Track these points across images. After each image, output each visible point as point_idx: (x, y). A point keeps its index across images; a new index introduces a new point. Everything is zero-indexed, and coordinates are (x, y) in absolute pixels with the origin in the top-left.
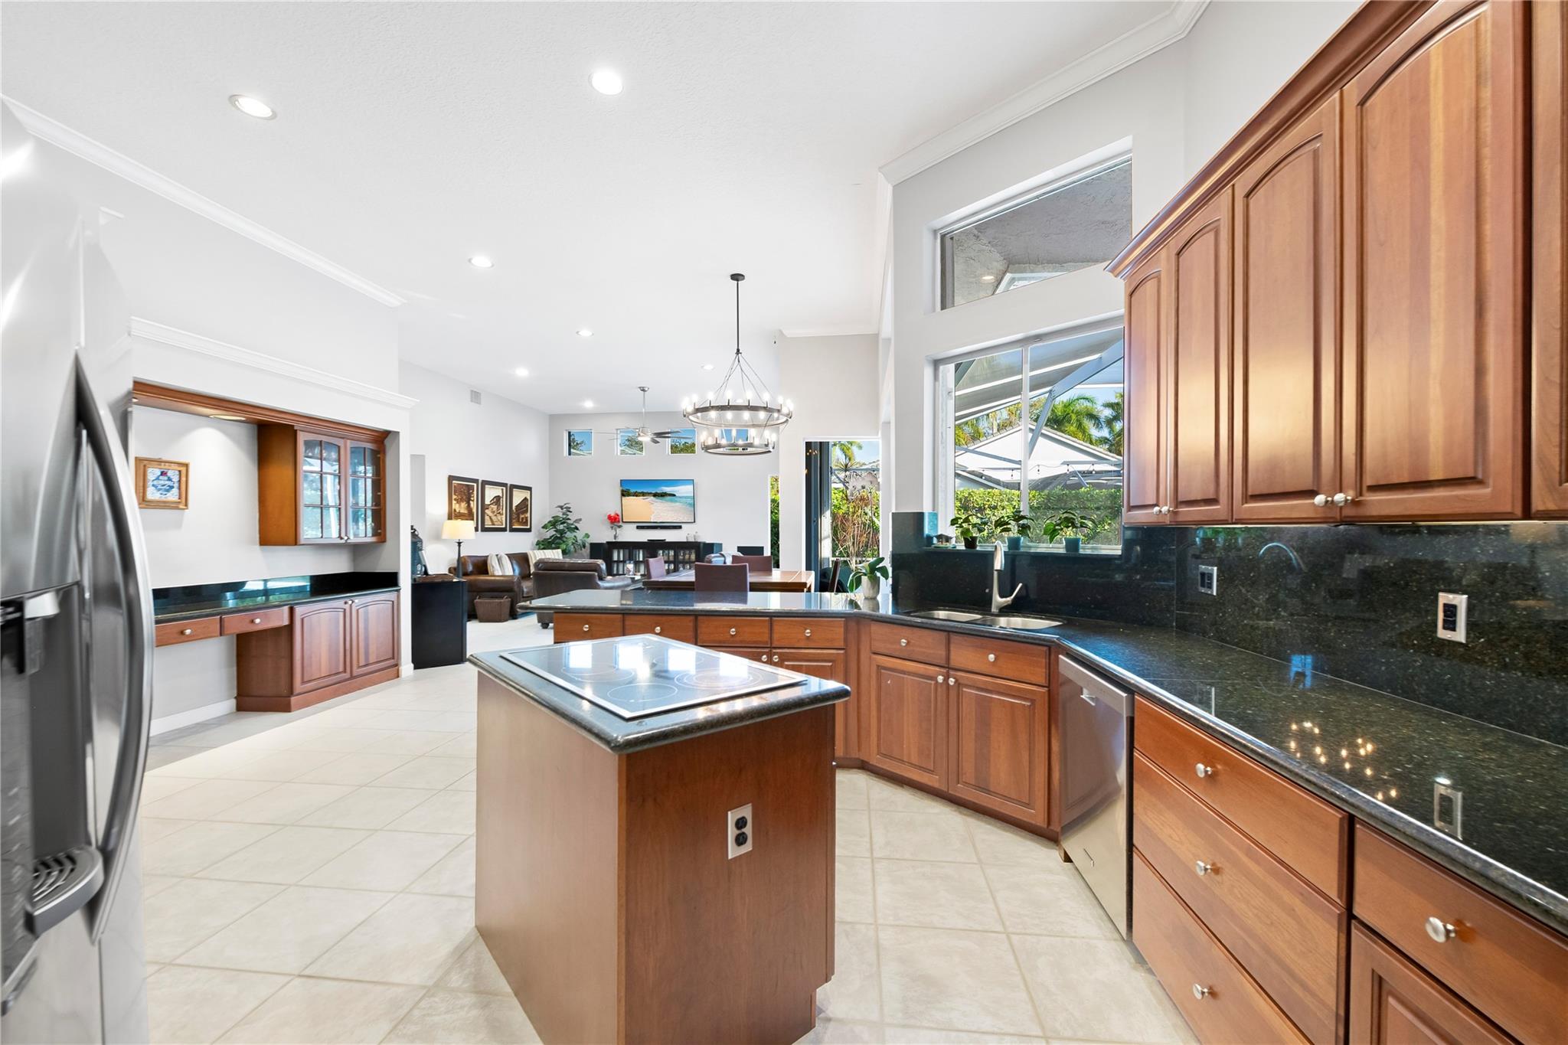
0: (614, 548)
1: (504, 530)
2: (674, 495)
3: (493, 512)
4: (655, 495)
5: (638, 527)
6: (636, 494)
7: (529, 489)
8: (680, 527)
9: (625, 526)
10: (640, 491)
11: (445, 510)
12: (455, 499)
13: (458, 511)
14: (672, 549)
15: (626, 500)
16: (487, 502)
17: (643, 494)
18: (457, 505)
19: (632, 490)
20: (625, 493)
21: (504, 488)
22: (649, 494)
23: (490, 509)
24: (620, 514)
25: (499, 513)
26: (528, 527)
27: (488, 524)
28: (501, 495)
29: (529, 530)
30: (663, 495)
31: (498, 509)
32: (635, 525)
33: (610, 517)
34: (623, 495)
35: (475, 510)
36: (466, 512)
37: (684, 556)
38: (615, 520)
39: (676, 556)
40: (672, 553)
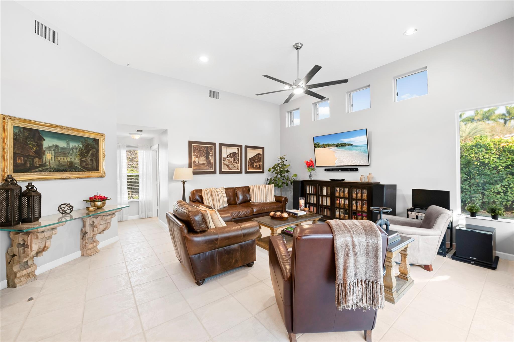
0: (308, 185)
1: (241, 172)
2: (351, 145)
3: (230, 162)
4: (337, 146)
5: (325, 170)
6: (324, 146)
7: (263, 148)
8: (357, 170)
9: (318, 170)
10: (326, 143)
11: (187, 161)
12: (194, 155)
13: (197, 162)
14: (346, 187)
15: (317, 150)
16: (224, 155)
17: (329, 145)
18: (197, 159)
19: (321, 143)
20: (316, 146)
21: (240, 148)
22: (333, 145)
23: (227, 160)
24: (313, 160)
25: (236, 163)
26: (262, 170)
27: (225, 168)
28: (237, 152)
29: (263, 172)
30: (343, 145)
31: (234, 160)
32: (324, 169)
33: (307, 163)
34: (315, 147)
35: (212, 161)
36: (205, 162)
37: (357, 194)
38: (310, 165)
39: (350, 193)
40: (347, 190)
